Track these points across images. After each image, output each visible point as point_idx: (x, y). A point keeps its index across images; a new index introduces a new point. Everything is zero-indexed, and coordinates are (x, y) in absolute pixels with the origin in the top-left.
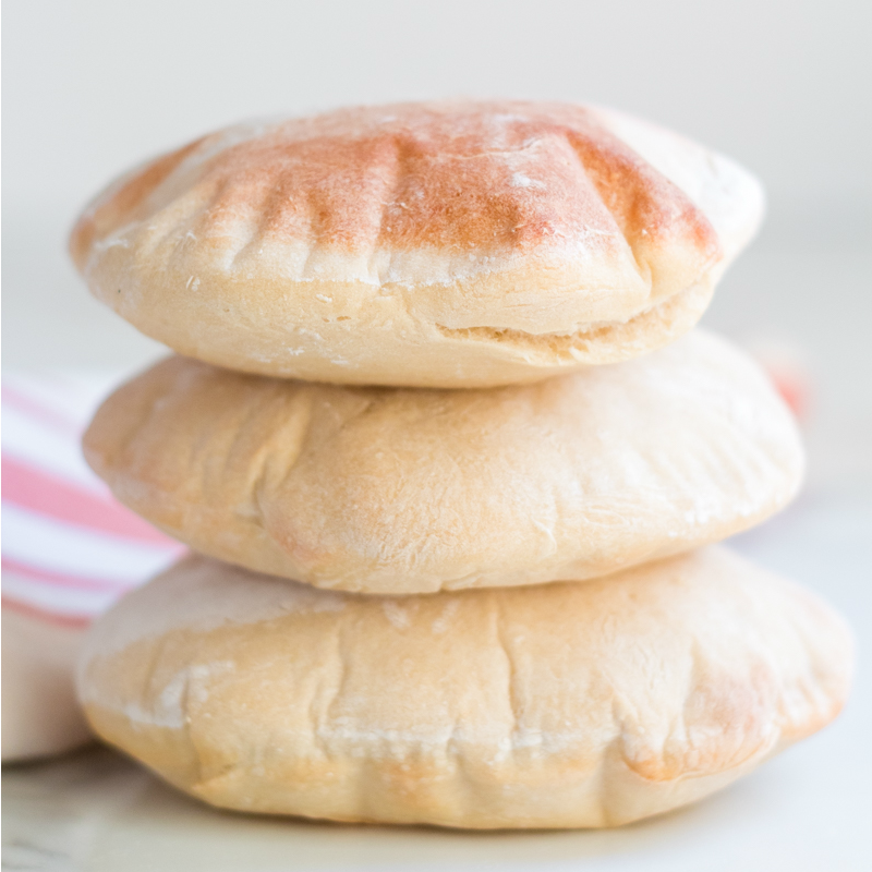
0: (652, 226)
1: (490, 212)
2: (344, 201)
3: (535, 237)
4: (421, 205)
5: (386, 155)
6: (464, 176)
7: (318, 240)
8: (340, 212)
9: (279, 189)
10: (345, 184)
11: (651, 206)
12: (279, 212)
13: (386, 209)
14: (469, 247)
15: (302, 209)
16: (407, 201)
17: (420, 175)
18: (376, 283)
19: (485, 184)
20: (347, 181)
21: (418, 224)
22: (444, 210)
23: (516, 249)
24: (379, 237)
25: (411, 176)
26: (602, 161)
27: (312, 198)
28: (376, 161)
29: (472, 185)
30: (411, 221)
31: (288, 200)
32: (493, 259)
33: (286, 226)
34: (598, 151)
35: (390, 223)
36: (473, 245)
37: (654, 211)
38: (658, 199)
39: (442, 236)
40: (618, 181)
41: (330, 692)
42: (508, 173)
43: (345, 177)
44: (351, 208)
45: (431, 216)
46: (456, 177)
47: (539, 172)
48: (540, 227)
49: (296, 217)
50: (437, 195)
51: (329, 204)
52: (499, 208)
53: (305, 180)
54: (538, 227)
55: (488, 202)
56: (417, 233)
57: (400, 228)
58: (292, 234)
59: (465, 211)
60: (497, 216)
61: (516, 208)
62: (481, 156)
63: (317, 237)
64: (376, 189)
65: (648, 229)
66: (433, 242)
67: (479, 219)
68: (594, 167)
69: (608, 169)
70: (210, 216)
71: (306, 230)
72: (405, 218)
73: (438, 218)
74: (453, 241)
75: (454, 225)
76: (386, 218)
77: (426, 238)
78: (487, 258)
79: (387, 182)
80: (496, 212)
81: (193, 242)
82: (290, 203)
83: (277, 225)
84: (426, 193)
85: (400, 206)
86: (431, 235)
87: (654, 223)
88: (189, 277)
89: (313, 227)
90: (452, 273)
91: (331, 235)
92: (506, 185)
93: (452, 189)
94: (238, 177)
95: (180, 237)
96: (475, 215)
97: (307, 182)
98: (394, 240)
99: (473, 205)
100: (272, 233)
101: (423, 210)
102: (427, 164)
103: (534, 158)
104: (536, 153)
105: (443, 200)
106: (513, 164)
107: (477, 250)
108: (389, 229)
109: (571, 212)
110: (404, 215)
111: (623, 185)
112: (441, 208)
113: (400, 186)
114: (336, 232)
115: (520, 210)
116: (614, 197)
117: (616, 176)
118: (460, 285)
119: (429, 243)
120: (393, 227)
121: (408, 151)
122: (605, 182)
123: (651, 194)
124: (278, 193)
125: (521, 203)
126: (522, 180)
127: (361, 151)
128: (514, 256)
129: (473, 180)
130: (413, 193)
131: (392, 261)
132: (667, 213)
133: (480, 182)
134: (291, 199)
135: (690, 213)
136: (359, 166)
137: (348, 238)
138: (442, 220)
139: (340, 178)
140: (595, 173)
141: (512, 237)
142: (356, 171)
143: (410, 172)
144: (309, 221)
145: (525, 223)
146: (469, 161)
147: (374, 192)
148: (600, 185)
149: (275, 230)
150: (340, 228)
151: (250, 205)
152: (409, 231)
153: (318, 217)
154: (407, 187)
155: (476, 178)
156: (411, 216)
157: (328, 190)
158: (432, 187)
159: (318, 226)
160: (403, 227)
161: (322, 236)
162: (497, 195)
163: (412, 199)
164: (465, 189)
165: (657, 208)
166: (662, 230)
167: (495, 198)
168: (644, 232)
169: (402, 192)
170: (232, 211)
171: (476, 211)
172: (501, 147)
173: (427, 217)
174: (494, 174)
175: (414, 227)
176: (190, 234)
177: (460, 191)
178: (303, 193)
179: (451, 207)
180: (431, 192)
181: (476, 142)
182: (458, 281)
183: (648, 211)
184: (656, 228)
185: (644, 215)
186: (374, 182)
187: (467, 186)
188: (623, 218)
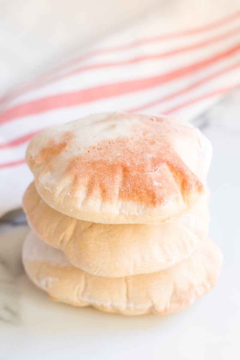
0: (188, 190)
1: (147, 194)
2: (109, 187)
3: (160, 203)
4: (129, 189)
5: (119, 170)
6: (140, 181)
7: (103, 199)
8: (108, 191)
9: (92, 181)
10: (109, 182)
11: (188, 184)
12: (92, 190)
13: (120, 188)
14: (142, 203)
15: (98, 189)
16: (126, 187)
17: (129, 179)
18: (118, 213)
19: (146, 184)
20: (110, 180)
21: (129, 194)
22: (135, 191)
23: (155, 207)
24: (118, 197)
25: (126, 178)
26: (175, 170)
27: (101, 186)
28: (117, 173)
29: (143, 184)
30: (127, 193)
31: (94, 186)
32: (149, 209)
33: (94, 195)
34: (174, 167)
35: (121, 193)
36: (143, 202)
37: (188, 185)
38: (189, 182)
39: (135, 199)
40: (179, 175)
41: (82, 290)
42: (152, 180)
43: (109, 179)
44: (111, 190)
45: (132, 193)
46: (138, 181)
47: (160, 179)
48: (161, 200)
49: (97, 192)
50: (133, 186)
51: (105, 188)
52: (150, 193)
53: (98, 179)
54: (160, 200)
55: (147, 191)
56: (128, 197)
57: (124, 195)
58: (96, 197)
59: (141, 193)
60: (149, 195)
61: (155, 194)
62: (144, 173)
63: (102, 198)
64: (117, 183)
65: (187, 191)
66: (133, 200)
67: (145, 195)
68: (173, 171)
69: (177, 172)
70: (74, 189)
71: (99, 196)
72: (125, 192)
73: (134, 193)
74: (138, 200)
75: (138, 196)
76: (120, 191)
77: (130, 198)
78: (147, 208)
79: (120, 180)
80: (149, 194)
81: (70, 197)
82: (95, 187)
83: (92, 195)
84: (131, 185)
85: (124, 188)
86: (132, 198)
87: (188, 189)
88: (69, 208)
89: (101, 195)
90: (138, 212)
91: (106, 198)
92: (152, 185)
93: (137, 185)
94: (80, 176)
95: (66, 194)
96: (144, 194)
97: (99, 180)
98: (122, 198)
99: (143, 191)
100: (91, 197)
101: (130, 191)
102: (130, 175)
103: (158, 174)
104: (159, 172)
105: (135, 188)
106: (153, 177)
107: (144, 204)
108: (121, 195)
109: (168, 192)
110: (125, 191)
111: (180, 176)
112: (134, 191)
113: (123, 181)
114: (108, 197)
115: (156, 195)
116: (178, 179)
117: (179, 174)
118: (140, 215)
119: (131, 200)
120: (122, 194)
121: (125, 170)
122: (176, 176)
123: (188, 180)
124: (91, 183)
125: (156, 192)
126: (156, 183)
127: (112, 168)
128: (154, 209)
129: (143, 182)
130: (127, 185)
131: (122, 205)
132: (191, 185)
133: (145, 184)
134: (95, 186)
135: (197, 183)
136: (112, 175)
137: (111, 199)
138: (135, 194)
139: (108, 179)
140: (173, 173)
141: (154, 203)
142: (112, 177)
143: (126, 177)
144: (100, 193)
145: (157, 199)
146: (141, 175)
147: (117, 184)
148: (174, 176)
149: (92, 196)
150: (108, 196)
151: (84, 185)
152: (126, 196)
153: (103, 192)
154: (125, 182)
155: (144, 182)
156: (127, 192)
157: (105, 183)
158: (132, 183)
159: (103, 195)
160: (125, 195)
161: (104, 198)
162: (149, 189)
163: (127, 186)
164: (141, 185)
165: (189, 185)
166: (191, 191)
167: (149, 190)
168: (186, 192)
169: (124, 183)
170: (80, 188)
171: (144, 193)
172: (150, 170)
173: (131, 193)
174: (148, 181)
175: (127, 195)
176: (69, 194)
177: (140, 186)
178: (98, 184)
179: (137, 191)
180: (132, 185)
181: (143, 167)
182: (140, 214)
183: (187, 185)
184: (189, 191)
185: (186, 187)
186: (117, 180)
187: (141, 184)
188: (180, 186)
